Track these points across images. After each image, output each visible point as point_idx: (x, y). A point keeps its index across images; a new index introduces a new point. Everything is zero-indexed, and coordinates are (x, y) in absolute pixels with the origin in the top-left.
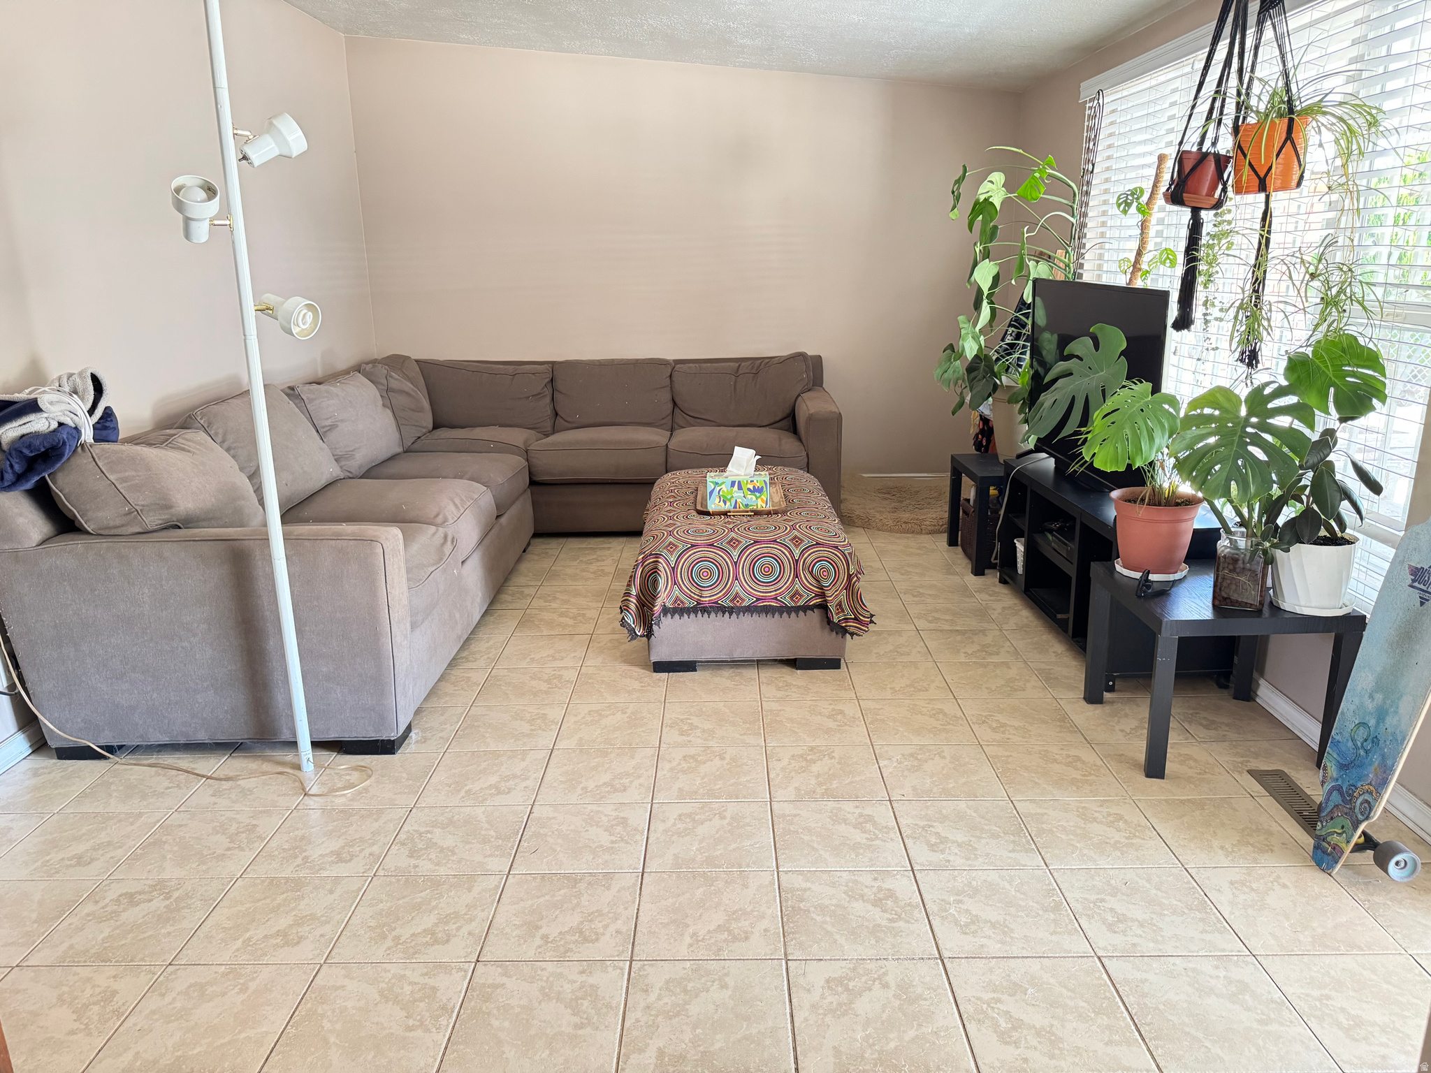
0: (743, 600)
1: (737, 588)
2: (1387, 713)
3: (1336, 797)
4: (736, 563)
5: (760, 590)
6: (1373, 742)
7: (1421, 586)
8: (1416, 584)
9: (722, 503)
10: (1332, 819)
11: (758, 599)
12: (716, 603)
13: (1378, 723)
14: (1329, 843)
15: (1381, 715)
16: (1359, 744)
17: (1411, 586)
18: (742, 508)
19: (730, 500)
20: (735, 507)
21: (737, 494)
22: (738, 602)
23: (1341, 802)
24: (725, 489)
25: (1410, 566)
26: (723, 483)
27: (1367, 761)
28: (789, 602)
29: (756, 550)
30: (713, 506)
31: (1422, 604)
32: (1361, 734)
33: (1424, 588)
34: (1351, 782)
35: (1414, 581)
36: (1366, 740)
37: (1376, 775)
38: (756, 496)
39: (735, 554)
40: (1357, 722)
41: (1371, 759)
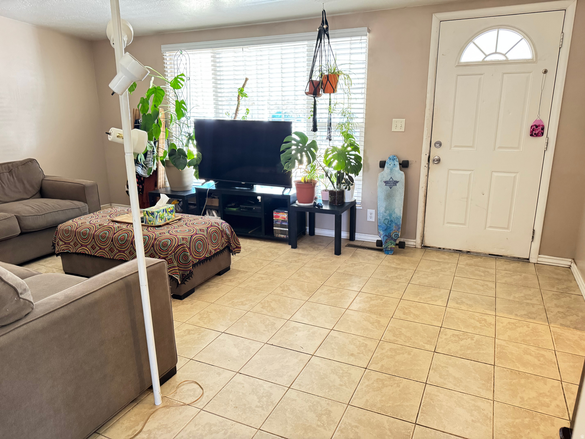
2: (392, 214)
3: (386, 238)
6: (391, 222)
7: (389, 185)
8: (387, 185)
10: (387, 243)
13: (390, 217)
14: (389, 248)
15: (390, 215)
16: (387, 224)
17: (385, 185)
19: (163, 218)
21: (165, 215)
23: (387, 238)
24: (161, 214)
25: (384, 181)
27: (391, 227)
31: (391, 188)
32: (386, 222)
33: (390, 185)
34: (389, 233)
35: (386, 184)
36: (388, 222)
37: (396, 228)
38: (171, 214)
40: (384, 219)
41: (392, 225)
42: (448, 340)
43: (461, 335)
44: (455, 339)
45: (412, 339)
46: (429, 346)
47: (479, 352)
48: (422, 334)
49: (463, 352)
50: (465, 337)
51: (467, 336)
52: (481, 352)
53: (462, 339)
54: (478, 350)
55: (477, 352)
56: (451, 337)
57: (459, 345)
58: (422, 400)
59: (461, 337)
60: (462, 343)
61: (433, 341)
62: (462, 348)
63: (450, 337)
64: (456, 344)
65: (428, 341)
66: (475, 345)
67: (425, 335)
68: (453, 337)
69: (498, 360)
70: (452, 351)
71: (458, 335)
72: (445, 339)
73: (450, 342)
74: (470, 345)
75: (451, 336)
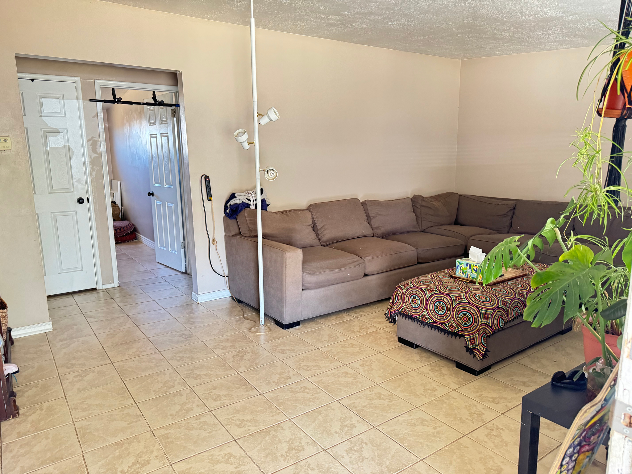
0: (427, 319)
1: (425, 313)
4: (427, 300)
5: (436, 318)
9: (462, 273)
11: (434, 322)
12: (416, 317)
18: (471, 279)
20: (467, 277)
21: (469, 271)
22: (424, 319)
24: (463, 266)
26: (463, 263)
28: (449, 329)
29: (439, 297)
30: (458, 274)
39: (428, 295)
42: (149, 451)
43: (139, 470)
44: (143, 459)
45: (185, 429)
46: (163, 433)
47: (105, 460)
48: (182, 441)
49: (123, 448)
50: (133, 470)
51: (131, 471)
52: (103, 461)
53: (134, 464)
54: (108, 462)
55: (109, 458)
56: (148, 459)
57: (133, 454)
58: (130, 393)
59: (138, 466)
60: (132, 459)
61: (163, 441)
62: (127, 452)
63: (150, 458)
64: (138, 453)
65: (168, 438)
66: (115, 464)
67: (178, 443)
68: (147, 459)
69: (80, 463)
70: (135, 441)
71: (143, 467)
72: (152, 452)
73: (145, 450)
74: (121, 462)
75: (150, 460)
